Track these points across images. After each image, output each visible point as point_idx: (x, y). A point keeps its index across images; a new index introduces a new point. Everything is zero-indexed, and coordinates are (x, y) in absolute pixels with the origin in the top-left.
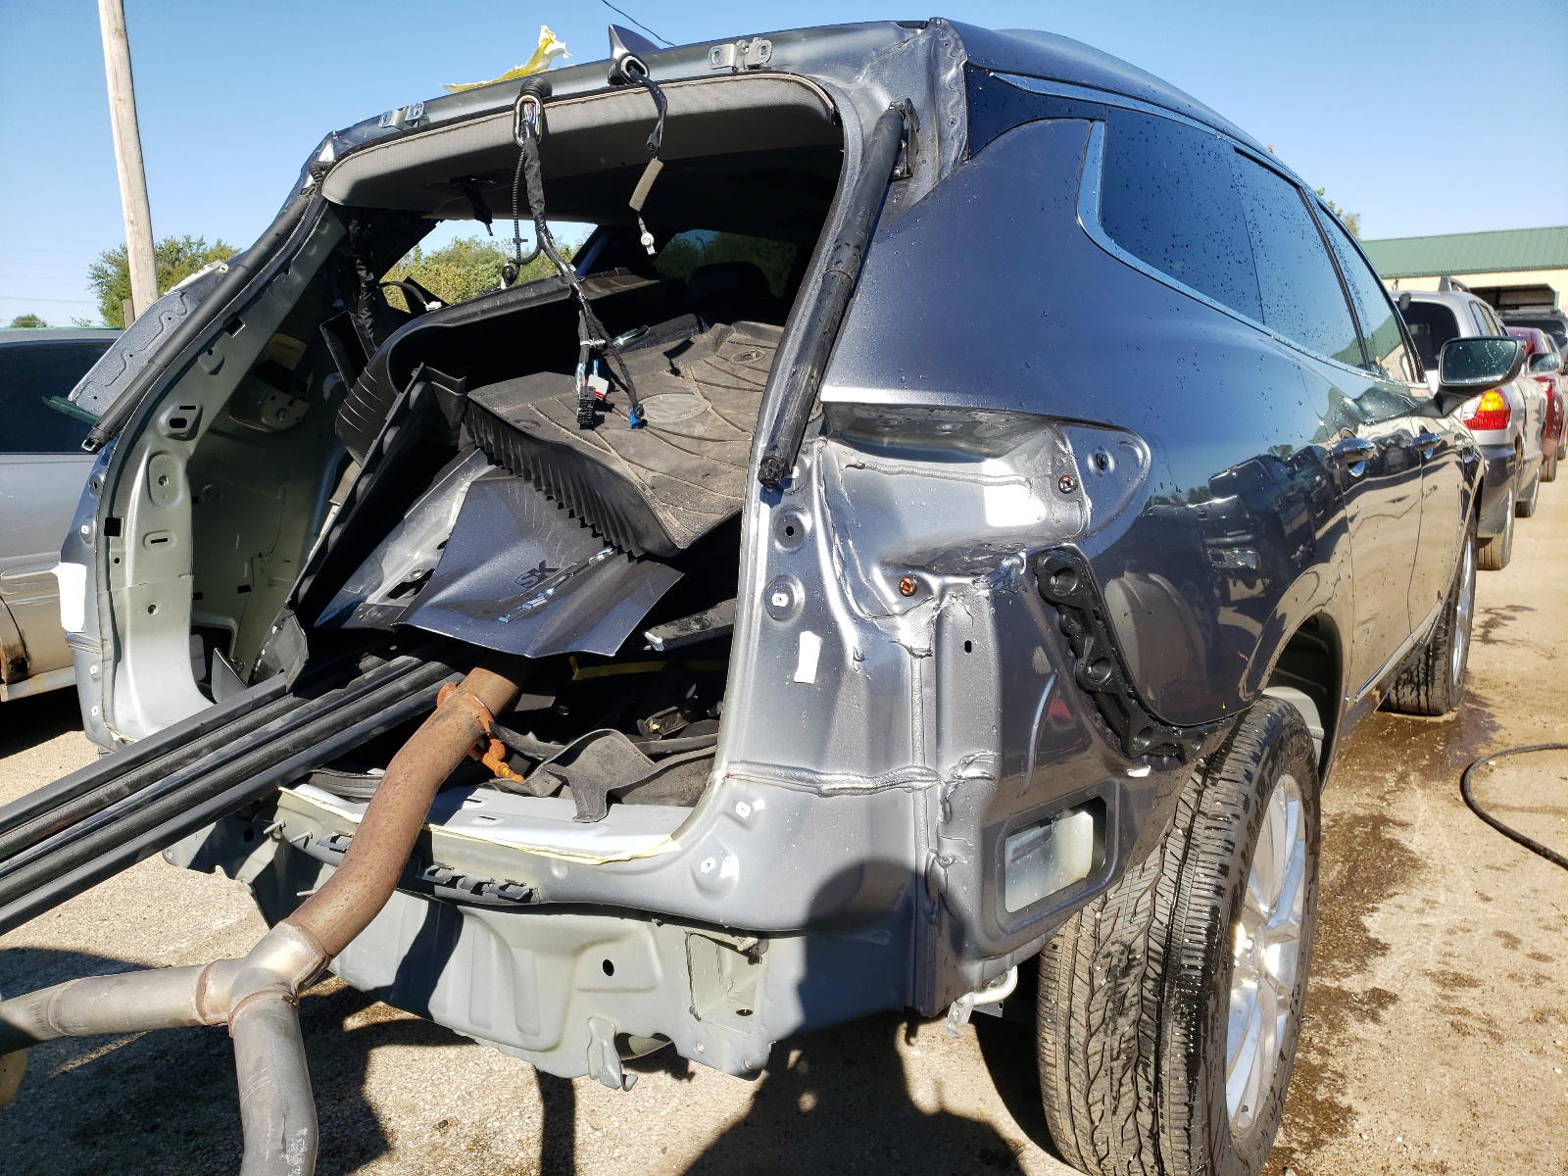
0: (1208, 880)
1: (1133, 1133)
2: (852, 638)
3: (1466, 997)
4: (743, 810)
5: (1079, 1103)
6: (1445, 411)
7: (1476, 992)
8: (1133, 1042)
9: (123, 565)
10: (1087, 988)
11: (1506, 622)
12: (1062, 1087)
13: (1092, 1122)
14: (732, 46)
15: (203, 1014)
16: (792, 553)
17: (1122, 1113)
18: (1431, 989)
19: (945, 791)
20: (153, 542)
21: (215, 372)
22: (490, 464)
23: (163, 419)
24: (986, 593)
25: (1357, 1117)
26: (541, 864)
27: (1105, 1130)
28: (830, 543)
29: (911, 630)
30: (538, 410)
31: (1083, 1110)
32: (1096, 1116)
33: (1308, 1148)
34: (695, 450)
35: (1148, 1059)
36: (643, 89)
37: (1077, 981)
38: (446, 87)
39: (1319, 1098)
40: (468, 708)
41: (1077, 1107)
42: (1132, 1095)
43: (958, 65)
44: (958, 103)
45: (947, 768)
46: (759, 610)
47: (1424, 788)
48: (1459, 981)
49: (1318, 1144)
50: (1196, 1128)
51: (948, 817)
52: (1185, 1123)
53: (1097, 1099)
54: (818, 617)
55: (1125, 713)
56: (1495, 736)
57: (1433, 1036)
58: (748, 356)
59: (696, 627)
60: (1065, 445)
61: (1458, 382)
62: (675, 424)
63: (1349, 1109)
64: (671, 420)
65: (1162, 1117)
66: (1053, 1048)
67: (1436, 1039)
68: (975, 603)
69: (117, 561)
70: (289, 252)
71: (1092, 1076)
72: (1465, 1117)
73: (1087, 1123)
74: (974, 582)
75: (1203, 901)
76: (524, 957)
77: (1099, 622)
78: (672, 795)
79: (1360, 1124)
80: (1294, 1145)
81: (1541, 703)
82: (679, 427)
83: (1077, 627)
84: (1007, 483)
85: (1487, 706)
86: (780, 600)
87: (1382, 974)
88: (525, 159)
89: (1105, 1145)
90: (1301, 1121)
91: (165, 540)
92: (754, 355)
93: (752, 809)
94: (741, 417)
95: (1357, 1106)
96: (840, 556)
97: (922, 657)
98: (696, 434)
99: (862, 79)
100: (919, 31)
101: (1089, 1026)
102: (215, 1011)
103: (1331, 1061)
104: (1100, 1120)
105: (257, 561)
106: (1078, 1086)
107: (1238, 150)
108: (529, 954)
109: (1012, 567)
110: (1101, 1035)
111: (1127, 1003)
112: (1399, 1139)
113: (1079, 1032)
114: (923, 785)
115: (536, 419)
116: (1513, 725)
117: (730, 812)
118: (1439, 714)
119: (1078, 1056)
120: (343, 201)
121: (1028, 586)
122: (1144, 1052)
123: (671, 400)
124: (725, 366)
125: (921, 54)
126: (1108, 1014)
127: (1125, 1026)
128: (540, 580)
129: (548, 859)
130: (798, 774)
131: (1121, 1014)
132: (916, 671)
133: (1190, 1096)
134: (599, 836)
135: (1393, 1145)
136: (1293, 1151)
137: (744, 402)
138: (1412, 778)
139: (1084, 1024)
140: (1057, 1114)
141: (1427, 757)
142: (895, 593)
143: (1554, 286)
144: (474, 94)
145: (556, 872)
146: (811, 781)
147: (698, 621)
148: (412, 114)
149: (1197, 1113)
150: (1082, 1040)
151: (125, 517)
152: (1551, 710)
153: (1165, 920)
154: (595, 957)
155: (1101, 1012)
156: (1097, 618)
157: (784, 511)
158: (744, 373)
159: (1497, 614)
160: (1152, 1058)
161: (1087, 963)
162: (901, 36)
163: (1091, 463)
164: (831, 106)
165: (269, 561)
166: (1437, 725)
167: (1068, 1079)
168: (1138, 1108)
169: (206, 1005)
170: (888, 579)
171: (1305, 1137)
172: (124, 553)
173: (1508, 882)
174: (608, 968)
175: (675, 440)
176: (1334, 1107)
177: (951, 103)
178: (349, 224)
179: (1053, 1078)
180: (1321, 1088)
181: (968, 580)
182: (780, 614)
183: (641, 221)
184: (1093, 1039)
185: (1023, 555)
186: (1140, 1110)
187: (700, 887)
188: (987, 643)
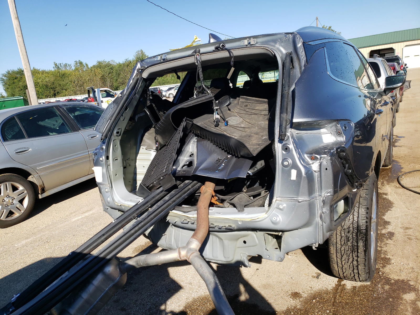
0: (365, 211)
1: (352, 266)
2: (303, 170)
3: (410, 232)
4: (281, 207)
5: (339, 261)
6: (386, 94)
7: (411, 230)
8: (352, 247)
9: (110, 166)
10: (340, 237)
11: (398, 141)
12: (335, 259)
13: (342, 265)
14: (246, 40)
15: (180, 258)
16: (287, 153)
17: (350, 262)
18: (402, 230)
19: (323, 199)
20: (115, 160)
21: (123, 120)
22: (195, 136)
23: (115, 132)
24: (330, 158)
25: (392, 260)
26: (236, 221)
27: (345, 266)
28: (296, 151)
29: (315, 166)
30: (204, 124)
31: (340, 263)
32: (343, 264)
33: (383, 267)
34: (244, 131)
35: (355, 250)
36: (226, 51)
37: (337, 235)
38: (170, 50)
39: (382, 257)
40: (209, 191)
41: (339, 262)
42: (352, 258)
43: (301, 43)
44: (302, 51)
45: (323, 194)
46: (281, 166)
47: (388, 185)
48: (407, 228)
49: (385, 266)
50: (366, 263)
51: (324, 204)
52: (364, 263)
53: (344, 260)
54: (295, 166)
55: (353, 178)
56: (402, 170)
57: (404, 241)
58: (247, 106)
59: (256, 169)
60: (339, 125)
61: (389, 87)
62: (236, 124)
63: (389, 258)
64: (235, 123)
65: (359, 262)
66: (333, 250)
67: (405, 241)
68: (327, 160)
69: (109, 165)
70: (136, 91)
71: (342, 255)
72: (415, 257)
73: (341, 265)
74: (327, 156)
75: (364, 216)
76: (226, 242)
77: (349, 161)
78: (256, 205)
79: (393, 261)
80: (380, 267)
81: (411, 161)
82: (237, 125)
83: (345, 162)
84: (326, 134)
85: (399, 163)
86: (286, 163)
87: (390, 228)
88: (199, 68)
89: (345, 270)
90: (380, 262)
91: (117, 159)
92: (248, 105)
93: (283, 206)
94: (251, 122)
95: (391, 257)
96: (298, 153)
97: (317, 172)
98: (242, 127)
99: (277, 46)
100: (290, 35)
101: (341, 244)
102: (183, 257)
103: (383, 249)
104: (344, 264)
105: (127, 161)
106: (339, 258)
107: (344, 43)
108: (227, 241)
109: (333, 152)
110: (344, 246)
111: (349, 239)
112: (402, 263)
113: (339, 246)
114: (319, 198)
115: (205, 126)
116: (406, 168)
117: (278, 207)
118: (387, 166)
119: (339, 251)
120: (147, 78)
121: (336, 155)
122: (355, 249)
123: (233, 118)
124: (242, 109)
125: (291, 40)
126: (346, 241)
127: (349, 244)
128: (219, 162)
129: (237, 220)
130: (293, 198)
131: (348, 241)
132: (316, 175)
133: (365, 257)
134: (246, 215)
135: (401, 265)
136: (380, 268)
137: (250, 117)
138: (385, 183)
139: (340, 244)
140: (334, 264)
141: (387, 177)
142: (310, 160)
143: (394, 48)
144: (177, 51)
145: (240, 223)
146: (297, 200)
147: (256, 168)
148: (164, 57)
149: (367, 260)
150: (340, 248)
151: (109, 155)
152: (414, 163)
153: (356, 220)
154: (242, 240)
155: (344, 241)
156: (349, 160)
157: (284, 145)
158: (247, 110)
159: (396, 139)
160: (356, 250)
161: (340, 231)
162: (286, 36)
163: (344, 128)
164: (274, 54)
165: (129, 160)
166: (387, 169)
167: (337, 256)
168: (353, 261)
169: (181, 256)
170: (308, 157)
171: (381, 265)
172: (110, 163)
173: (413, 205)
174: (245, 242)
175: (238, 128)
176: (386, 258)
177: (301, 52)
178: (147, 82)
179: (333, 257)
180: (382, 255)
181: (326, 156)
182: (286, 166)
183: (229, 81)
184: (342, 247)
185: (335, 149)
186: (354, 261)
187: (273, 223)
188: (330, 168)
